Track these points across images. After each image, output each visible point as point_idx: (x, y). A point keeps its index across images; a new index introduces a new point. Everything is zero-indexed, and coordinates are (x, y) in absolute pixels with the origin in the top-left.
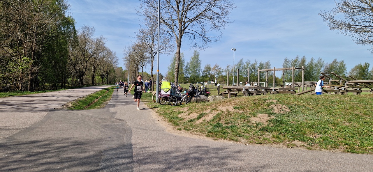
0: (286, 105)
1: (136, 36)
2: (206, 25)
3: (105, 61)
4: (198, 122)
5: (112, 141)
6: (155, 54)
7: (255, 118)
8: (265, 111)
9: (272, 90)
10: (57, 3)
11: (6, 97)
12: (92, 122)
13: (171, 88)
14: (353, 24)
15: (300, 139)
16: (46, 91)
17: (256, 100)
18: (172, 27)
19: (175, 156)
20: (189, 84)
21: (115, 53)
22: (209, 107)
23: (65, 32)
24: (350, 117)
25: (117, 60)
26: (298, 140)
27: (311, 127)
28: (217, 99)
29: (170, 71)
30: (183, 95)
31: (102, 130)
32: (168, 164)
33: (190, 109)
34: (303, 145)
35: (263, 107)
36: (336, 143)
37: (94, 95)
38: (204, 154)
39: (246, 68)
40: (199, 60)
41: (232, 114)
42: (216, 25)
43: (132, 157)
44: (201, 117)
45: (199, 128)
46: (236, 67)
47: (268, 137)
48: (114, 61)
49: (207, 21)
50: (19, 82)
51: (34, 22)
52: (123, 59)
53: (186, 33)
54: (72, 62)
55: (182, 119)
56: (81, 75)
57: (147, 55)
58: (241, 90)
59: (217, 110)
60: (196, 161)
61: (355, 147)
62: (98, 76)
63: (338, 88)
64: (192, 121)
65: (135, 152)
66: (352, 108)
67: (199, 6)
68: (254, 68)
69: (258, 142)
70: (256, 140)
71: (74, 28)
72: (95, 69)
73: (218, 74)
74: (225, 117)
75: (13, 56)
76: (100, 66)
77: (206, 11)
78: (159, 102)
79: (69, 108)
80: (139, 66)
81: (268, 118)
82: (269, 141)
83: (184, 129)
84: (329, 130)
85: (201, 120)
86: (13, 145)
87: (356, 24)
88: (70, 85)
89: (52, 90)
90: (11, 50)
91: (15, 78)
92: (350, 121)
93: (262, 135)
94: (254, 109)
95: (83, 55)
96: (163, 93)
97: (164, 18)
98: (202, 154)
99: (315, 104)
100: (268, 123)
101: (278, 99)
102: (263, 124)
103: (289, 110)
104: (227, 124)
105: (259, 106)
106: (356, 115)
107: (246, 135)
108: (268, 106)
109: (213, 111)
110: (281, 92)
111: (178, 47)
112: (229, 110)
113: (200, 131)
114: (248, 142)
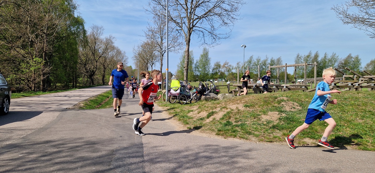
0: (297, 102)
1: (144, 35)
2: (215, 22)
3: (115, 60)
4: (208, 121)
5: (123, 140)
6: (164, 53)
7: (266, 116)
8: (276, 109)
9: (283, 87)
10: (66, 3)
11: (19, 98)
12: (103, 121)
13: (180, 87)
14: (368, 18)
15: (311, 137)
16: (58, 91)
17: (266, 97)
18: (180, 25)
19: (185, 155)
20: (198, 82)
21: (124, 52)
22: (218, 106)
23: (75, 33)
24: (362, 114)
25: (127, 59)
26: (310, 137)
28: (226, 97)
29: (180, 69)
30: (192, 93)
31: (114, 129)
32: (178, 162)
33: (199, 107)
34: (313, 142)
35: (273, 105)
36: (348, 140)
37: (105, 95)
38: (213, 153)
39: (256, 65)
40: (209, 57)
41: (242, 112)
42: (225, 21)
43: (142, 156)
44: (211, 116)
45: (209, 127)
46: (246, 64)
47: (279, 135)
48: (123, 60)
49: (216, 18)
50: (32, 83)
51: (44, 23)
52: (133, 58)
53: (195, 31)
54: (82, 62)
55: (192, 118)
56: (92, 75)
57: (156, 53)
58: (252, 87)
59: (227, 109)
60: (206, 159)
61: (368, 144)
62: (108, 75)
63: (352, 84)
64: (201, 119)
65: (146, 151)
66: (366, 104)
67: (207, 3)
68: (265, 64)
69: (268, 140)
70: (266, 138)
71: (83, 28)
72: (105, 69)
73: (228, 71)
74: (234, 116)
75: (25, 57)
76: (109, 66)
77: (215, 8)
78: (169, 100)
79: (81, 107)
80: (148, 65)
81: (278, 116)
82: (280, 139)
83: (194, 128)
84: (341, 127)
85: (211, 119)
86: (29, 145)
87: (370, 18)
88: (82, 85)
89: (64, 89)
90: (22, 52)
91: (28, 79)
92: (363, 117)
93: (272, 133)
94: (264, 107)
95: (93, 54)
96: (172, 91)
97: (173, 16)
98: (212, 153)
100: (279, 121)
101: (289, 96)
102: (273, 122)
103: (300, 108)
104: (237, 122)
105: (269, 103)
106: (369, 112)
107: (256, 133)
108: (279, 104)
109: (223, 109)
110: (292, 89)
111: (187, 45)
112: (239, 109)
113: (210, 130)
114: (258, 140)
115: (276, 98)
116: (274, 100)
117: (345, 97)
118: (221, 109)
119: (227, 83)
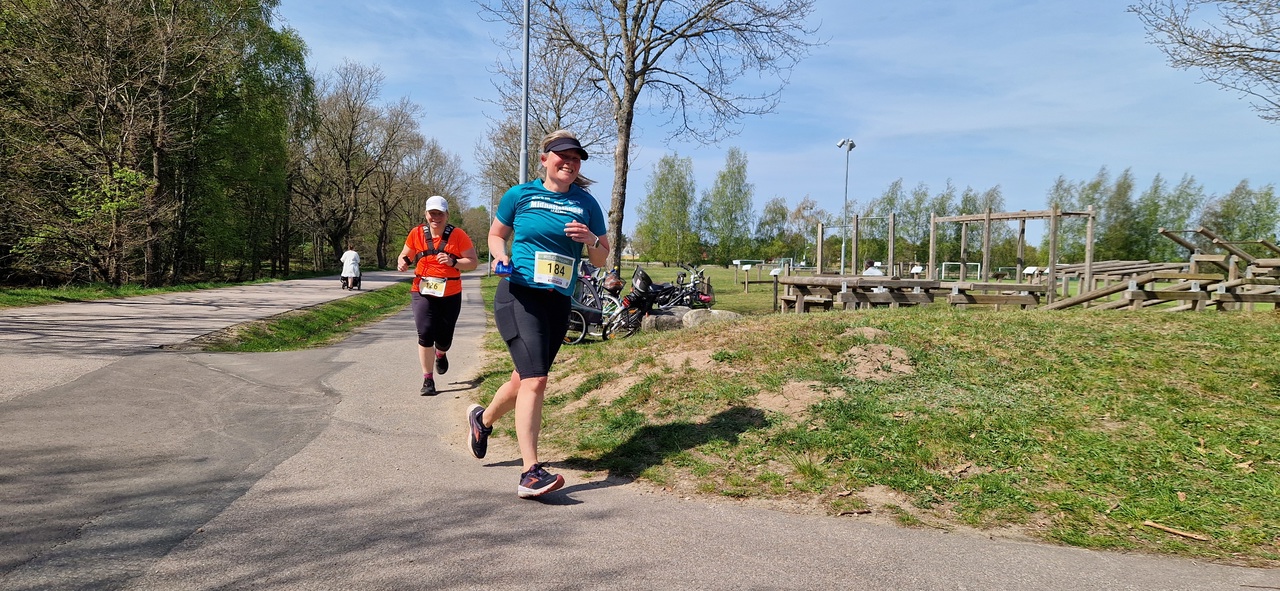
0: (908, 349)
4: (570, 407)
7: (771, 395)
8: (819, 371)
9: (950, 290)
14: (1263, 46)
15: (895, 482)
17: (808, 327)
22: (634, 354)
26: (889, 484)
27: (961, 435)
34: (893, 503)
35: (819, 355)
36: (1027, 500)
40: (746, 182)
41: (697, 379)
44: (589, 391)
45: (558, 432)
47: (783, 470)
48: (454, 186)
53: (653, 84)
54: (307, 189)
56: (338, 233)
58: (838, 290)
59: (654, 365)
66: (1167, 364)
69: (732, 489)
70: (729, 482)
71: (302, 71)
72: (387, 213)
74: (665, 392)
76: (405, 204)
79: (219, 343)
82: (778, 484)
84: (1027, 448)
85: (583, 403)
87: (1272, 46)
88: (310, 268)
91: (94, 239)
92: (1128, 413)
93: (764, 461)
94: (784, 361)
95: (346, 163)
97: (576, 33)
99: (1028, 346)
100: (809, 418)
101: (890, 324)
102: (784, 417)
103: (907, 369)
104: (662, 417)
105: (807, 350)
106: (1167, 390)
107: (707, 457)
108: (839, 353)
109: (641, 367)
110: (982, 300)
111: (620, 135)
112: (693, 366)
113: (556, 442)
114: (700, 486)
115: (840, 330)
116: (831, 338)
117: (1108, 332)
118: (637, 365)
119: (773, 273)
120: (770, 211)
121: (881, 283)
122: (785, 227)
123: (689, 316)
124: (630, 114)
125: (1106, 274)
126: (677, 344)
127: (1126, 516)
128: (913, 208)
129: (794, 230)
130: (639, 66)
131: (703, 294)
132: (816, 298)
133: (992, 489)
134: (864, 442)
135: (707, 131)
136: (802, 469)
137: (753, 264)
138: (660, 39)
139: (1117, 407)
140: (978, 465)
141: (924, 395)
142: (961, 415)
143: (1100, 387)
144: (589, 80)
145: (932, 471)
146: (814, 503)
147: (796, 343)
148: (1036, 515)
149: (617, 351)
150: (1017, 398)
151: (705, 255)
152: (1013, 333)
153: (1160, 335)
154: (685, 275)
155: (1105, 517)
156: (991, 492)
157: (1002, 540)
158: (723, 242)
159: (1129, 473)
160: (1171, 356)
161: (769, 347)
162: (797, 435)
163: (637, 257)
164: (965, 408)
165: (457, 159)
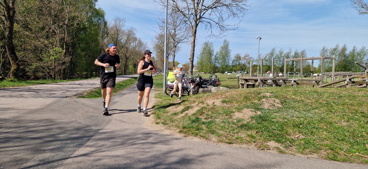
0: (280, 99)
3: (137, 51)
4: (180, 116)
6: (177, 44)
7: (239, 113)
8: (253, 106)
9: (291, 81)
15: (277, 140)
17: (250, 93)
22: (198, 100)
26: (275, 140)
27: (297, 126)
34: (277, 146)
35: (253, 101)
36: (319, 146)
40: (229, 49)
41: (216, 108)
45: (176, 123)
47: (243, 136)
50: (52, 71)
53: (202, 22)
59: (204, 104)
62: (130, 65)
64: (175, 114)
69: (228, 141)
71: (104, 20)
72: (127, 59)
73: (249, 63)
74: (207, 112)
76: (132, 56)
82: (242, 140)
83: (162, 123)
84: (318, 130)
85: (183, 115)
91: (48, 67)
92: (349, 119)
93: (237, 133)
94: (242, 103)
96: (169, 83)
99: (317, 99)
100: (251, 120)
101: (274, 92)
102: (244, 120)
103: (280, 106)
104: (207, 119)
105: (249, 100)
106: (361, 113)
107: (220, 132)
108: (259, 101)
109: (200, 104)
110: (301, 84)
111: (193, 36)
112: (215, 104)
113: (176, 126)
114: (218, 140)
115: (259, 94)
116: (256, 96)
117: (342, 94)
118: (199, 103)
119: (237, 76)
120: (236, 57)
121: (270, 79)
122: (240, 62)
123: (213, 89)
124: (196, 31)
125: (339, 76)
126: (210, 97)
127: (350, 152)
128: (279, 56)
129: (243, 63)
130: (198, 17)
131: (217, 82)
132: (250, 83)
133: (307, 142)
134: (268, 128)
135: (218, 35)
136: (249, 136)
137: (231, 73)
138: (204, 9)
139: (346, 118)
140: (303, 135)
141: (285, 114)
142: (297, 120)
143: (340, 111)
144: (184, 21)
145: (288, 137)
146: (253, 146)
147: (246, 97)
148: (322, 151)
149: (193, 99)
150: (314, 115)
151: (217, 70)
152: (312, 95)
153: (358, 95)
154: (212, 77)
155: (343, 152)
156: (307, 143)
157: (311, 159)
158: (222, 66)
159: (350, 138)
160: (362, 102)
161: (238, 99)
162: (247, 125)
163: (197, 71)
164: (298, 117)
165: (146, 43)
